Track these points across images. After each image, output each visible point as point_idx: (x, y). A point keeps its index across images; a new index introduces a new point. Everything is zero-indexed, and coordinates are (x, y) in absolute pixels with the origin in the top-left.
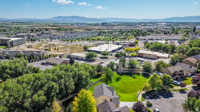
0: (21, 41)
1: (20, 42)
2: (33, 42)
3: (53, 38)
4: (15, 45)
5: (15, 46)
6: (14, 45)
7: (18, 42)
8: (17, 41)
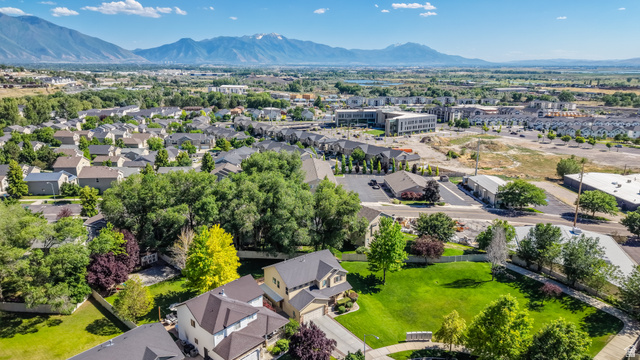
0: (422, 124)
1: (417, 124)
2: (461, 129)
3: (532, 125)
4: (404, 130)
5: (401, 134)
6: (399, 131)
7: (412, 125)
8: (411, 121)
